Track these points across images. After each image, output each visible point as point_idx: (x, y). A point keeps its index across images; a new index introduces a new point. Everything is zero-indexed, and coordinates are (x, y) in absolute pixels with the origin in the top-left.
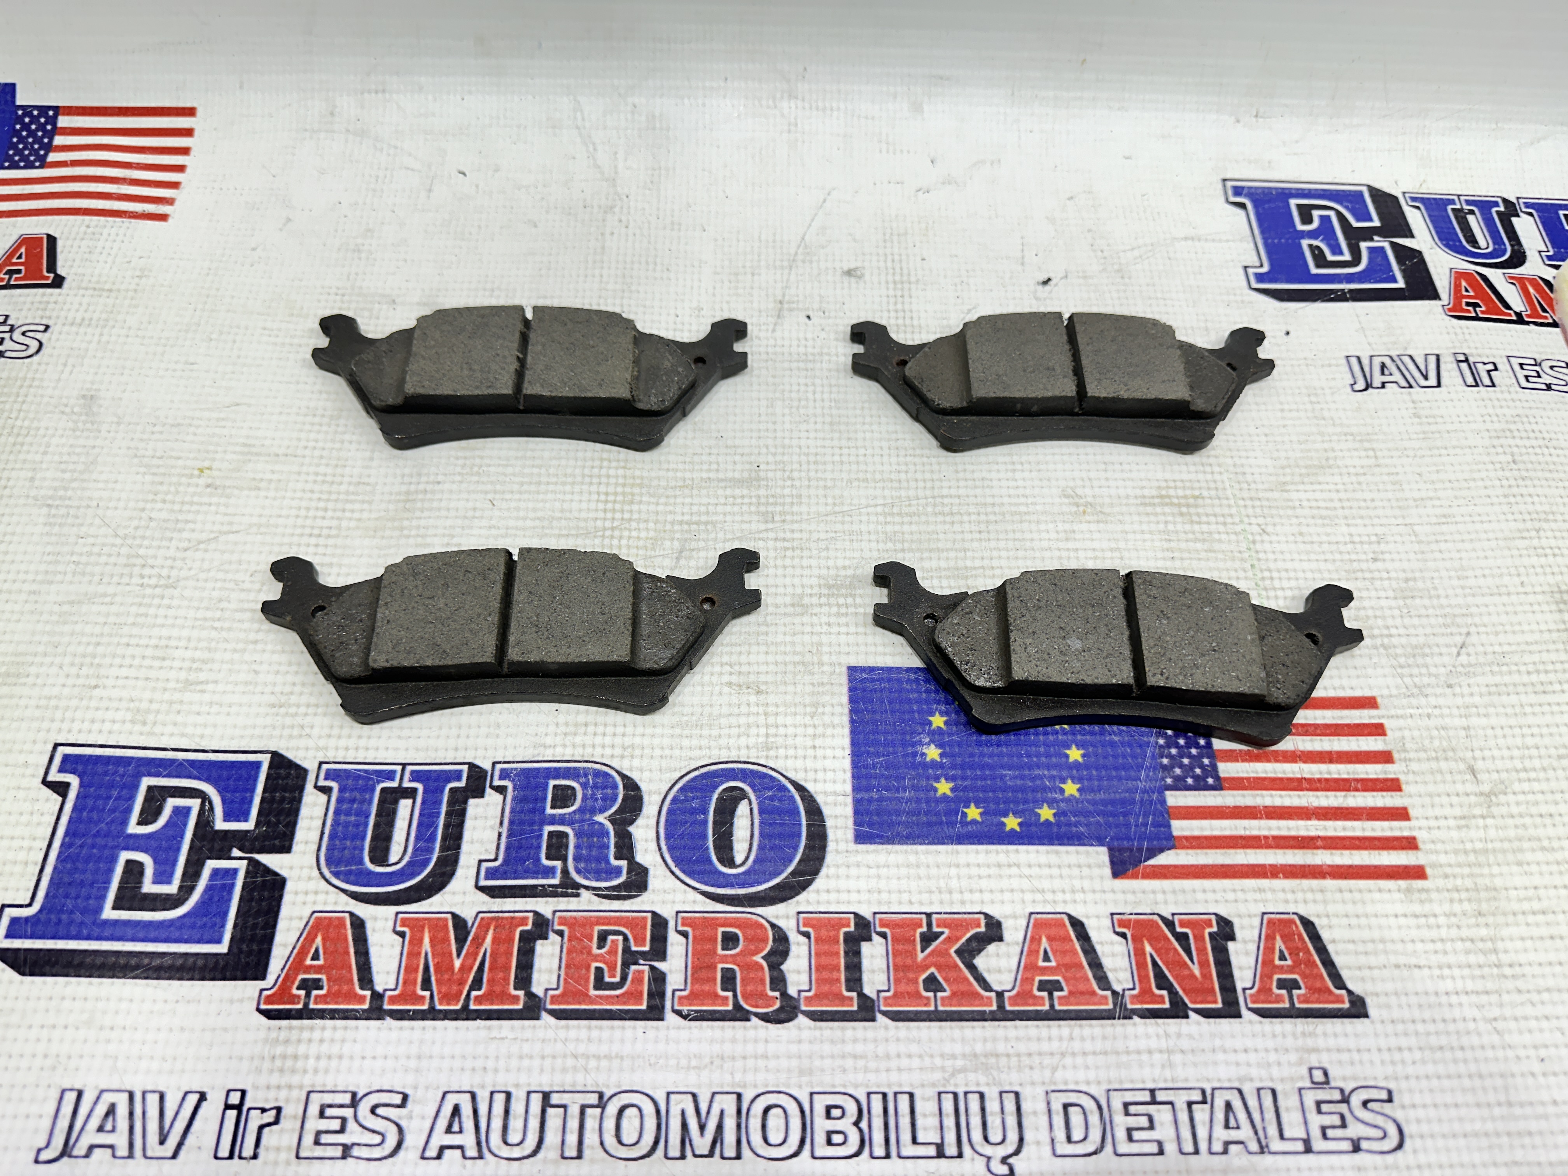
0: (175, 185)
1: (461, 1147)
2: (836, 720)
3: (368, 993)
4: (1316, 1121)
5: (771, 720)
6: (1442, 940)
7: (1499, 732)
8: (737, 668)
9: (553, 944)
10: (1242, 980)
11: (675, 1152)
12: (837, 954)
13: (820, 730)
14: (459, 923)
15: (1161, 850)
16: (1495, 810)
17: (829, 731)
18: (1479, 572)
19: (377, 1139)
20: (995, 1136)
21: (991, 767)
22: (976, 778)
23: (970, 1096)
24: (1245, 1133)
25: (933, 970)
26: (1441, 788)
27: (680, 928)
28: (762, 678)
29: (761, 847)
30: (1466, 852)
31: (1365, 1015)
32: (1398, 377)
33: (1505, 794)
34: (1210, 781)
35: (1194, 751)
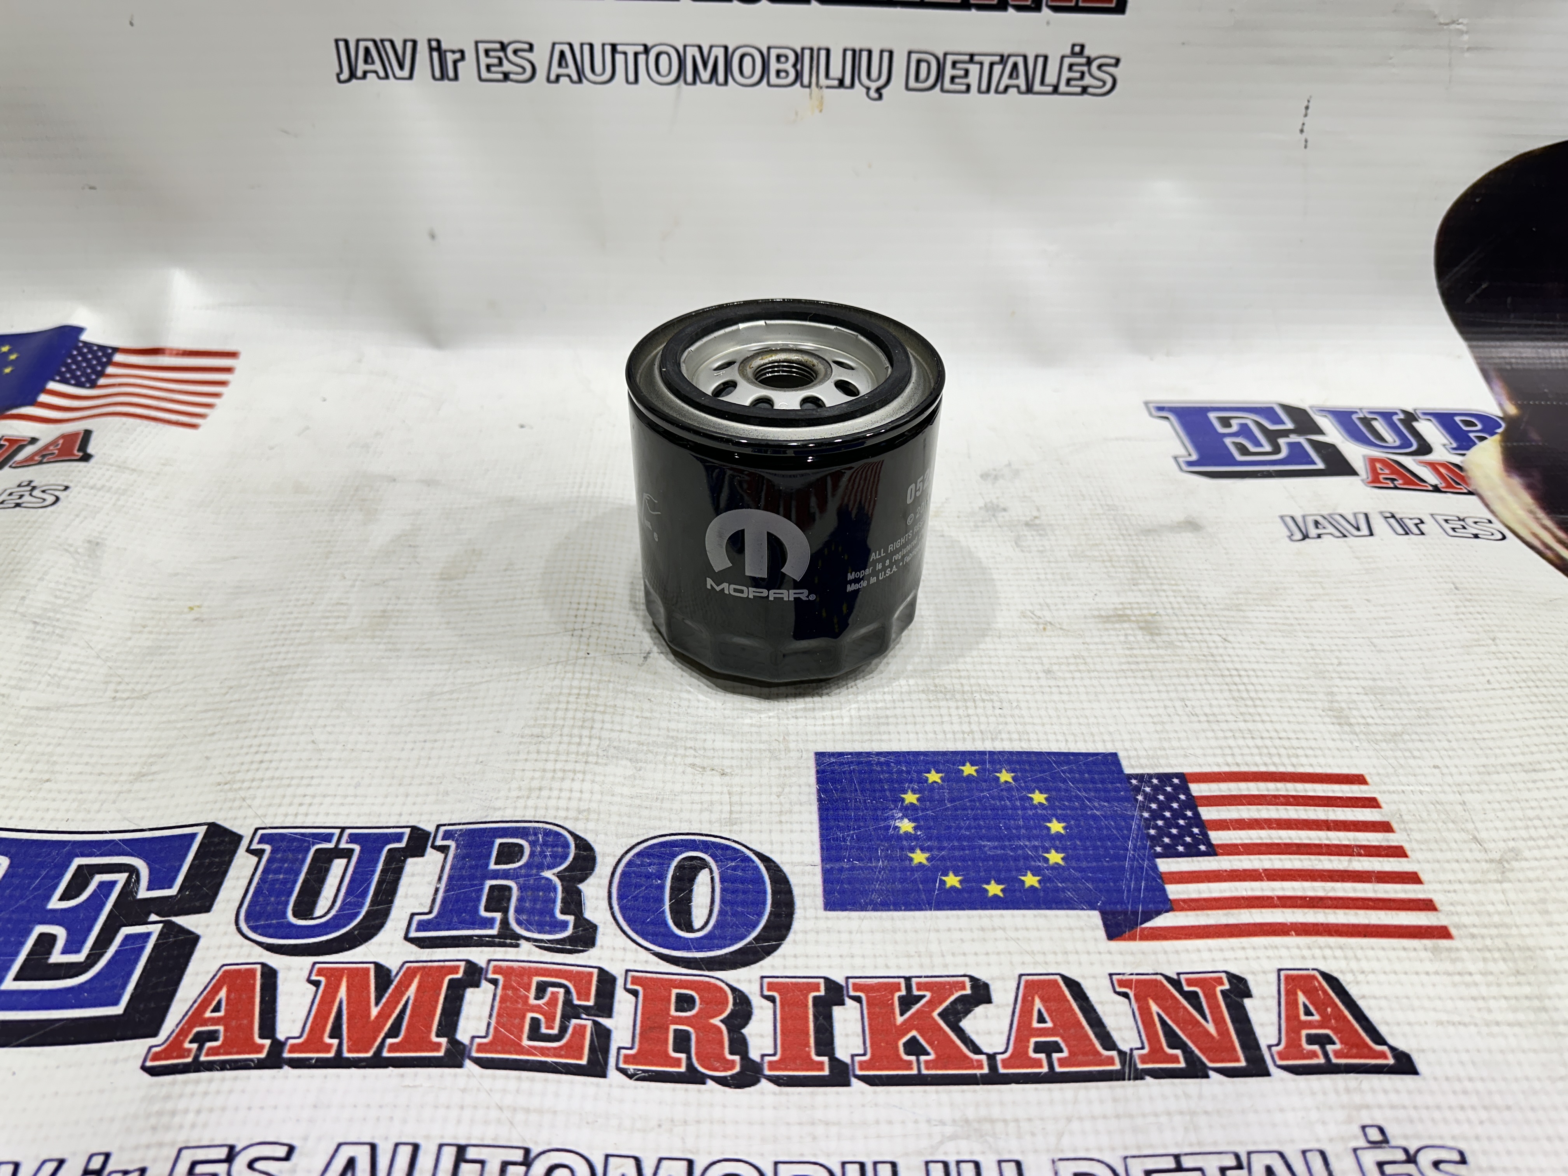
0: (210, 406)
2: (804, 798)
3: (267, 1042)
5: (735, 799)
6: (1483, 998)
7: (1496, 806)
8: (701, 752)
9: (484, 993)
10: (1266, 1037)
12: (807, 1019)
13: (786, 807)
14: (382, 973)
15: (1158, 913)
16: (1509, 875)
17: (796, 808)
18: (1444, 674)
21: (969, 839)
22: (953, 848)
23: (962, 1165)
25: (914, 1033)
26: (1449, 855)
27: (629, 986)
28: (727, 762)
29: (721, 913)
30: (1489, 914)
31: (1414, 1072)
32: (1331, 529)
33: (1517, 860)
34: (1203, 848)
35: (1181, 822)
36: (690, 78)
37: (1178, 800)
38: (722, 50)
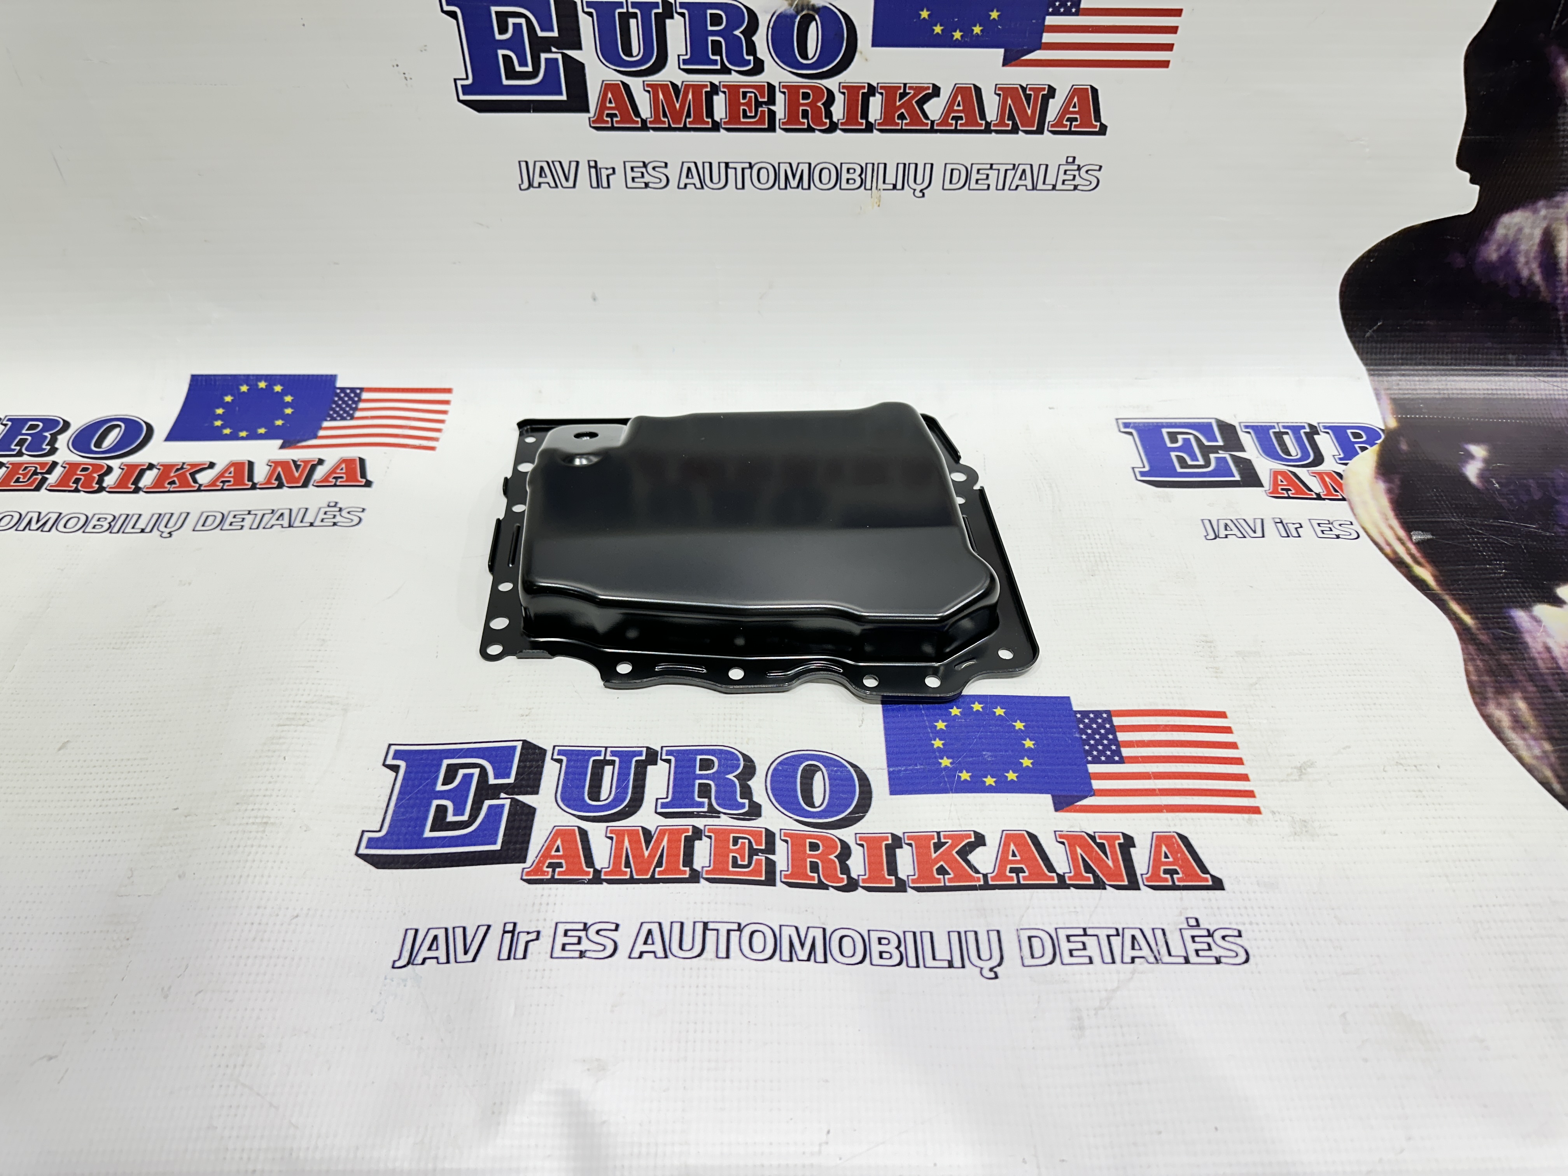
0: (439, 430)
1: (654, 952)
2: (875, 727)
3: (591, 870)
4: (1191, 947)
6: (1272, 848)
9: (706, 842)
11: (786, 956)
12: (882, 856)
13: (866, 732)
14: (647, 833)
15: (1086, 797)
16: (1303, 776)
17: (871, 734)
19: (602, 948)
20: (985, 954)
21: (976, 750)
22: (966, 756)
23: (968, 934)
24: (1146, 952)
27: (783, 838)
29: (830, 798)
31: (1222, 888)
32: (1235, 531)
33: (1310, 767)
34: (1117, 758)
35: (1105, 742)
36: (782, 185)
37: (1105, 728)
38: (807, 165)
